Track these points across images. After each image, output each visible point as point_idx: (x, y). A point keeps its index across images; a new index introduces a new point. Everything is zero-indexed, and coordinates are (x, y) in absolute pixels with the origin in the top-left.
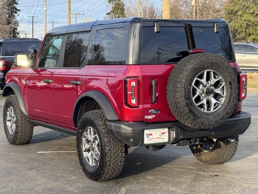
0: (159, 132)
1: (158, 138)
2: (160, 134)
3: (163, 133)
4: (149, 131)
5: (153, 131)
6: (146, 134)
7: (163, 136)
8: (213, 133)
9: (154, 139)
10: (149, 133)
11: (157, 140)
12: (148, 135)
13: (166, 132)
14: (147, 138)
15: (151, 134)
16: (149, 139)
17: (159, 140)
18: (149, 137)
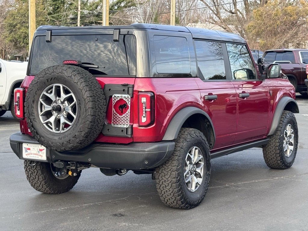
0: (37, 148)
1: (36, 154)
2: (38, 151)
3: (41, 150)
4: (27, 145)
5: (31, 146)
6: (25, 148)
7: (40, 153)
8: (90, 160)
9: (32, 154)
10: (28, 147)
11: (35, 156)
12: (26, 149)
13: (44, 149)
14: (26, 152)
15: (29, 149)
16: (27, 153)
17: (37, 156)
18: (27, 152)
